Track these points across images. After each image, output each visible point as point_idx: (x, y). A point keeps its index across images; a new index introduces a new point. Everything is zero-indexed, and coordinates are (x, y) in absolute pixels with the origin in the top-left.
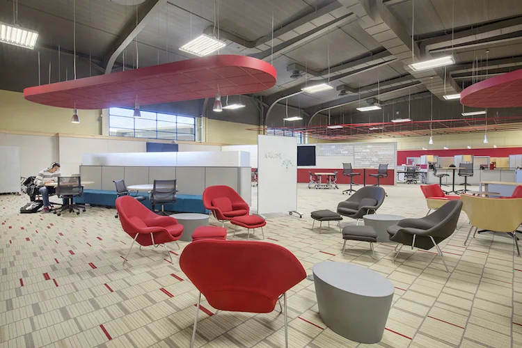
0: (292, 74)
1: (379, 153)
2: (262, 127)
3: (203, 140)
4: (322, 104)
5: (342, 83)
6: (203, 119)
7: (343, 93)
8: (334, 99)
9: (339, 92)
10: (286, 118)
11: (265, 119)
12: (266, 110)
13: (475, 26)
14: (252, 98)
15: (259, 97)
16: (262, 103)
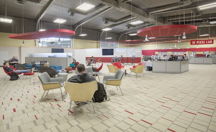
0: (105, 22)
1: (136, 51)
2: (98, 41)
3: (74, 47)
4: (124, 31)
5: (127, 24)
6: (74, 39)
7: (129, 28)
8: (126, 30)
9: (127, 27)
10: (106, 38)
11: (99, 38)
12: (100, 35)
13: (164, 6)
14: (94, 30)
15: (97, 30)
16: (98, 32)
